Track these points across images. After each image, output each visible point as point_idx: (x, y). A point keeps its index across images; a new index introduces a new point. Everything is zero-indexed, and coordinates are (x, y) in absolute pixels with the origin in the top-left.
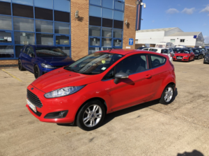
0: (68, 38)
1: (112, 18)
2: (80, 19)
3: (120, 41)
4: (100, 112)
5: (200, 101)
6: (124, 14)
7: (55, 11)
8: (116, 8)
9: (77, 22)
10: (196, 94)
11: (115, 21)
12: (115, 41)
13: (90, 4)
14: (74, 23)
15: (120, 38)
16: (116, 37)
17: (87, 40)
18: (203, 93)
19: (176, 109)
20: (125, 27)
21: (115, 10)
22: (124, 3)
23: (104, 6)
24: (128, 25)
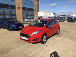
0: (15, 15)
1: (30, 8)
2: (19, 8)
3: (33, 16)
4: (46, 38)
5: (66, 32)
6: (34, 6)
7: (10, 5)
8: (31, 4)
9: (18, 9)
10: (64, 31)
11: (31, 9)
12: (31, 16)
13: (22, 3)
14: (17, 10)
15: (33, 15)
16: (32, 14)
17: (22, 16)
18: (65, 30)
19: (62, 35)
20: (34, 11)
21: (31, 5)
22: (33, 2)
23: (27, 3)
24: (35, 10)
